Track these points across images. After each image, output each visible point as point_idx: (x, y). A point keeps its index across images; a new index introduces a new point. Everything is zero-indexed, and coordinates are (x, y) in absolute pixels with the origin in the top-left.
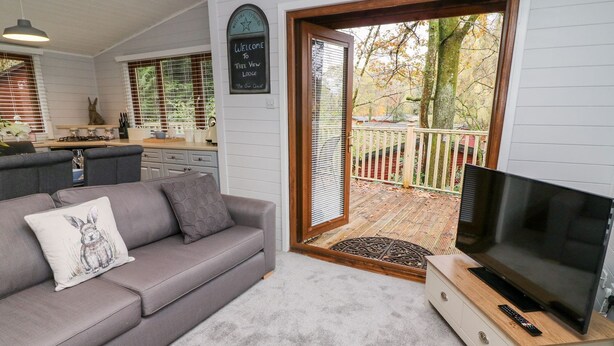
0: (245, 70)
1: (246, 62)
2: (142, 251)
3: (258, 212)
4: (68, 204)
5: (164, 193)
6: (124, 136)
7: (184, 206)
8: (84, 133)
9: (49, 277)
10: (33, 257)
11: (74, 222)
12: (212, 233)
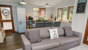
0: (80, 9)
1: (81, 8)
2: (60, 37)
3: (79, 34)
4: (53, 29)
5: (64, 29)
6: (55, 20)
7: (67, 31)
8: (50, 19)
9: (50, 37)
10: (49, 35)
11: (53, 31)
12: (70, 36)
